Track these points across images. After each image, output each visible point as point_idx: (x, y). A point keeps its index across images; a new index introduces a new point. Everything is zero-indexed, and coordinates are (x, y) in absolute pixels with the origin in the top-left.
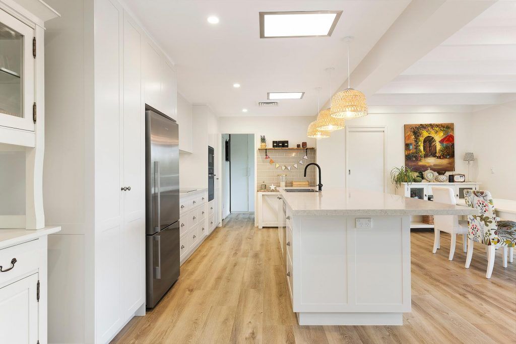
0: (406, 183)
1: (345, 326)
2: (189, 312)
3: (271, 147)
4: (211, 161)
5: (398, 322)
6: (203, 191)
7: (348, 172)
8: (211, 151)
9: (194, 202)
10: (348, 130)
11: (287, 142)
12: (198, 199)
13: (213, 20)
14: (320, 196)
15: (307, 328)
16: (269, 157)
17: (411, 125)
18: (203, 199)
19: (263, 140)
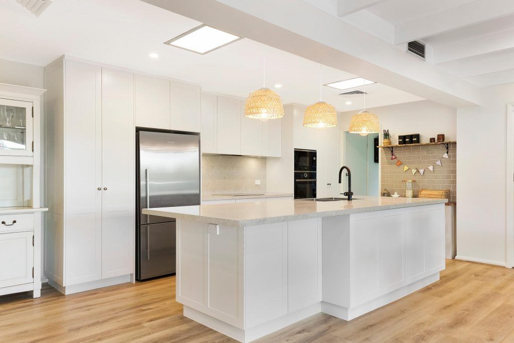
3: (397, 143)
4: (306, 165)
7: (510, 176)
8: (305, 154)
10: (510, 109)
11: (418, 136)
19: (387, 135)
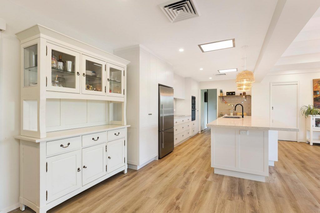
0: (312, 115)
1: (235, 177)
2: (173, 162)
3: (225, 95)
4: (193, 103)
5: (263, 180)
6: (189, 116)
7: (271, 108)
8: (194, 98)
9: (183, 121)
10: (271, 84)
11: (234, 92)
12: (185, 119)
13: (181, 50)
14: (243, 120)
15: (217, 175)
16: (224, 100)
17: (318, 79)
18: (188, 120)
19: (221, 92)
